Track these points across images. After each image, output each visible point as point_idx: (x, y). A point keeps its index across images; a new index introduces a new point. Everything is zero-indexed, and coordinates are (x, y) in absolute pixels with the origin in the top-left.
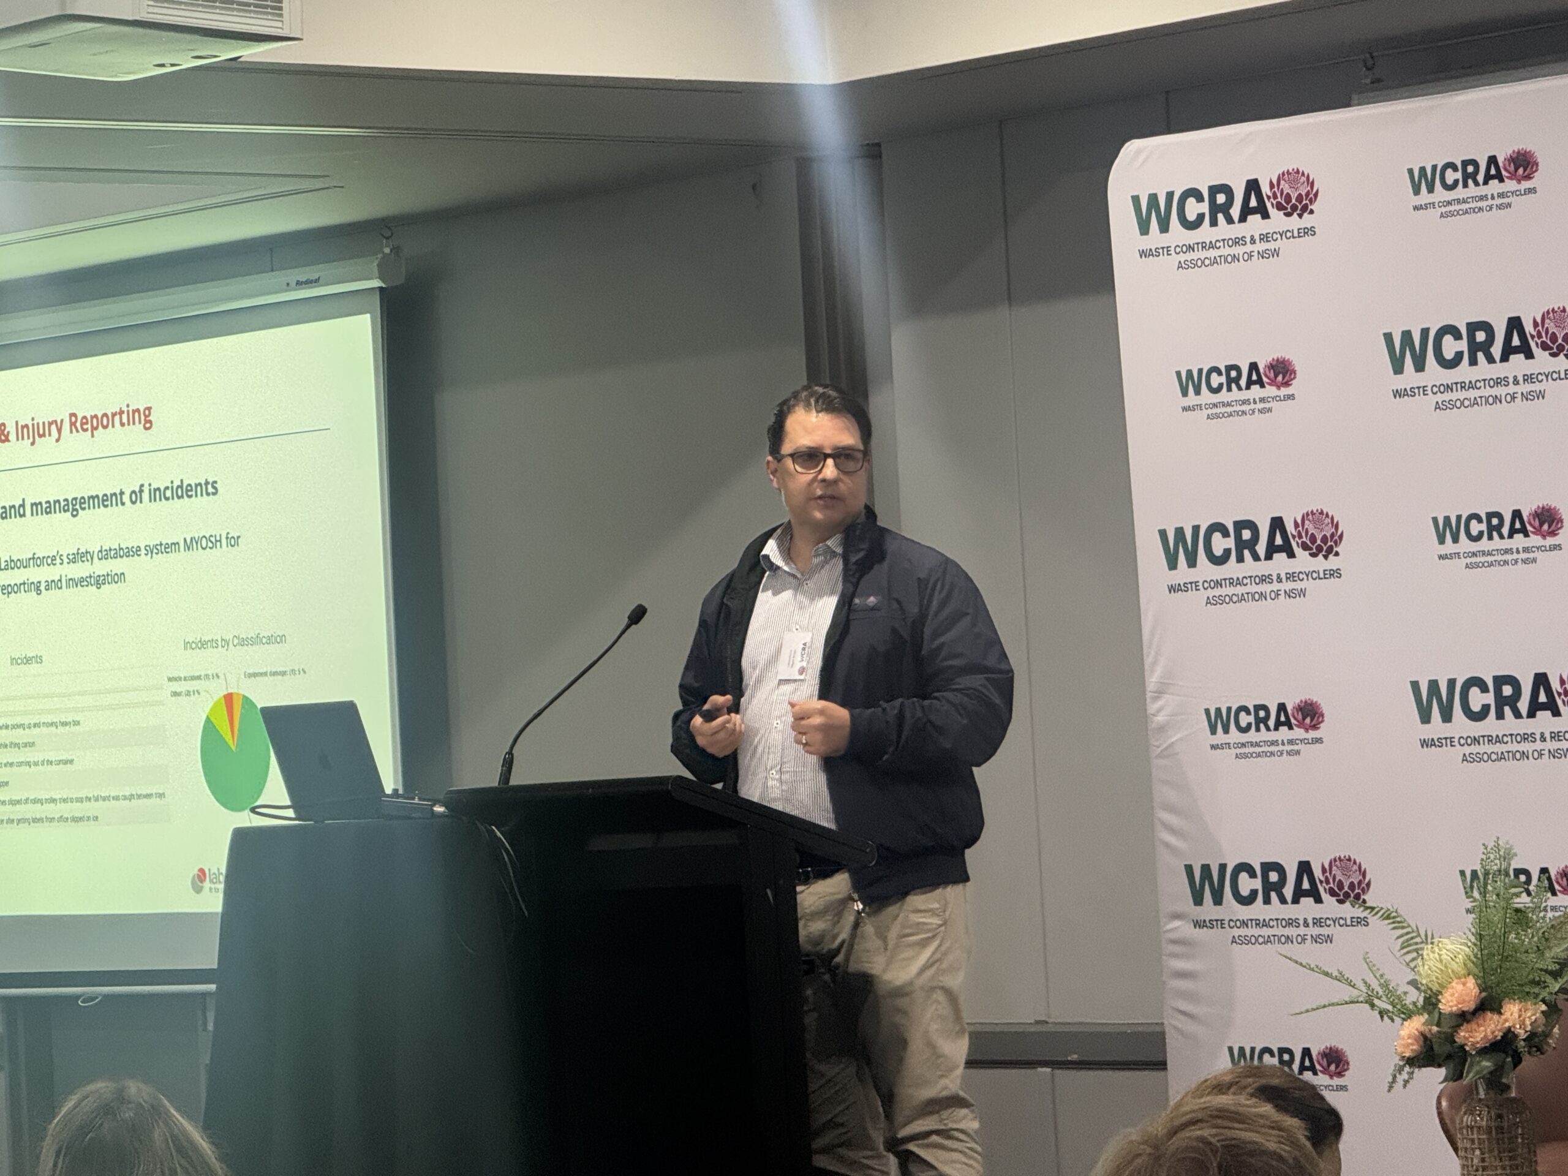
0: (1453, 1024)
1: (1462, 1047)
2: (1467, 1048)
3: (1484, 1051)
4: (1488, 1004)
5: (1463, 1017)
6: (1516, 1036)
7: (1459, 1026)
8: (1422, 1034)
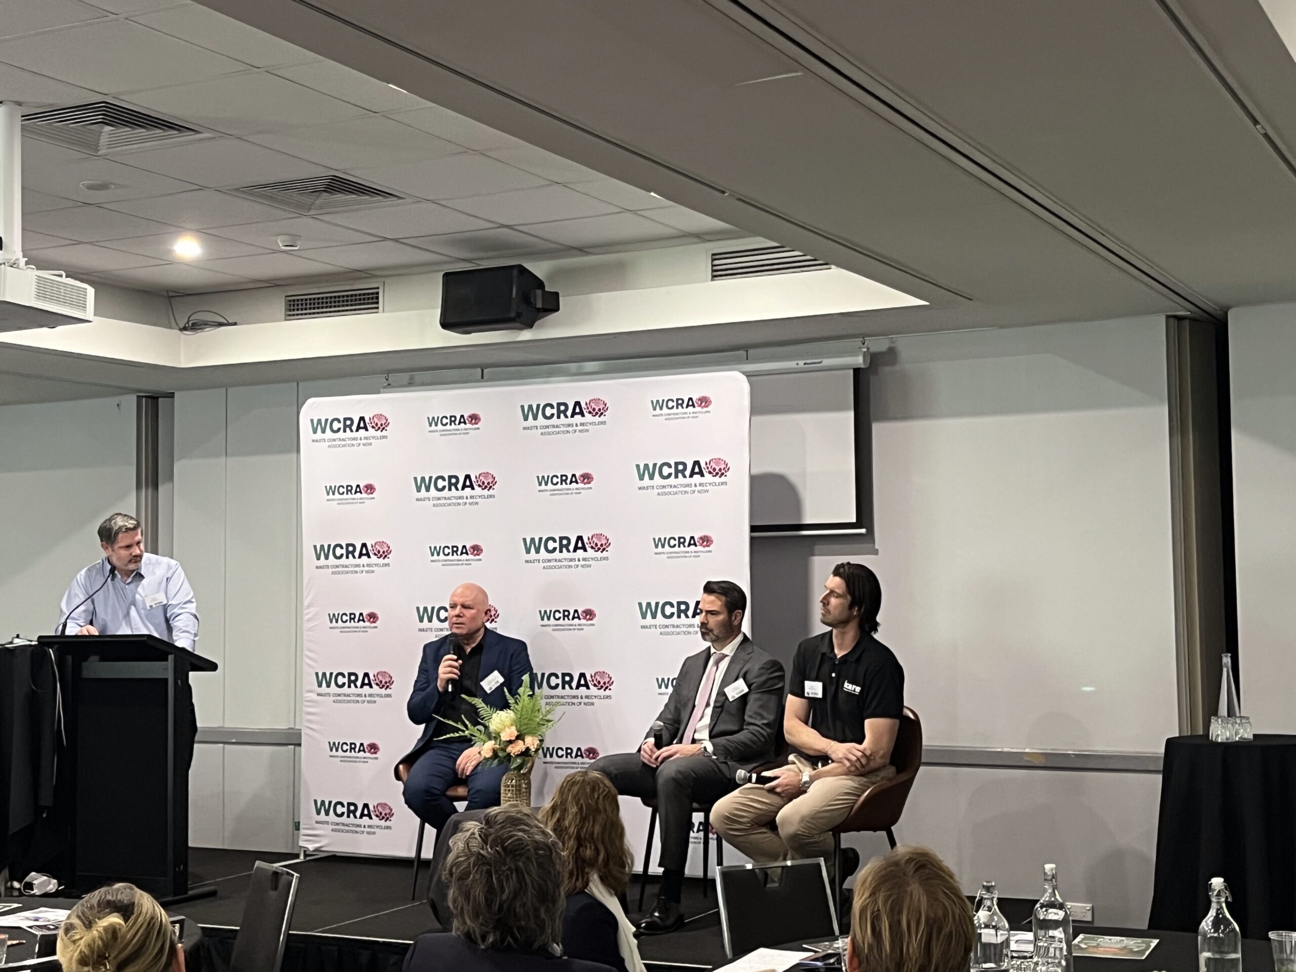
0: (505, 744)
1: (509, 754)
2: (512, 754)
3: (518, 756)
4: (520, 737)
5: (510, 742)
6: (530, 750)
7: (508, 745)
8: (493, 749)
